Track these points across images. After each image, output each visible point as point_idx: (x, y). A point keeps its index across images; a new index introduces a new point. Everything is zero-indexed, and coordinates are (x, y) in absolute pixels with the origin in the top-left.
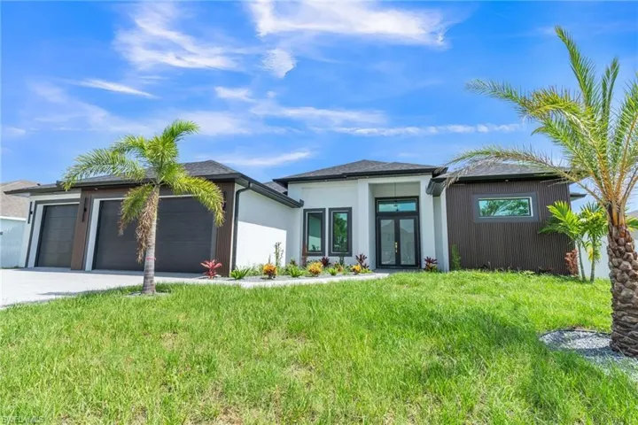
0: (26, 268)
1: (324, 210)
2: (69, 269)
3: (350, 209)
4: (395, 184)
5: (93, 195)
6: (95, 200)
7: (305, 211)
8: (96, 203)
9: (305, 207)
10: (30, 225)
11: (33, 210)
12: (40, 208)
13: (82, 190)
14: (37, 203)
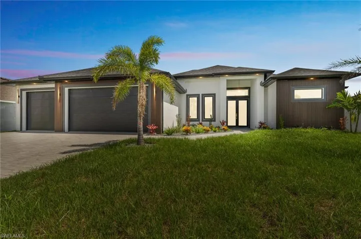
0: (21, 131)
1: (199, 95)
2: (54, 131)
3: (215, 94)
4: (239, 80)
5: (63, 85)
6: (66, 88)
7: (187, 95)
8: (66, 90)
9: (187, 93)
10: (20, 104)
11: (20, 95)
12: (24, 93)
13: (56, 82)
14: (22, 90)
